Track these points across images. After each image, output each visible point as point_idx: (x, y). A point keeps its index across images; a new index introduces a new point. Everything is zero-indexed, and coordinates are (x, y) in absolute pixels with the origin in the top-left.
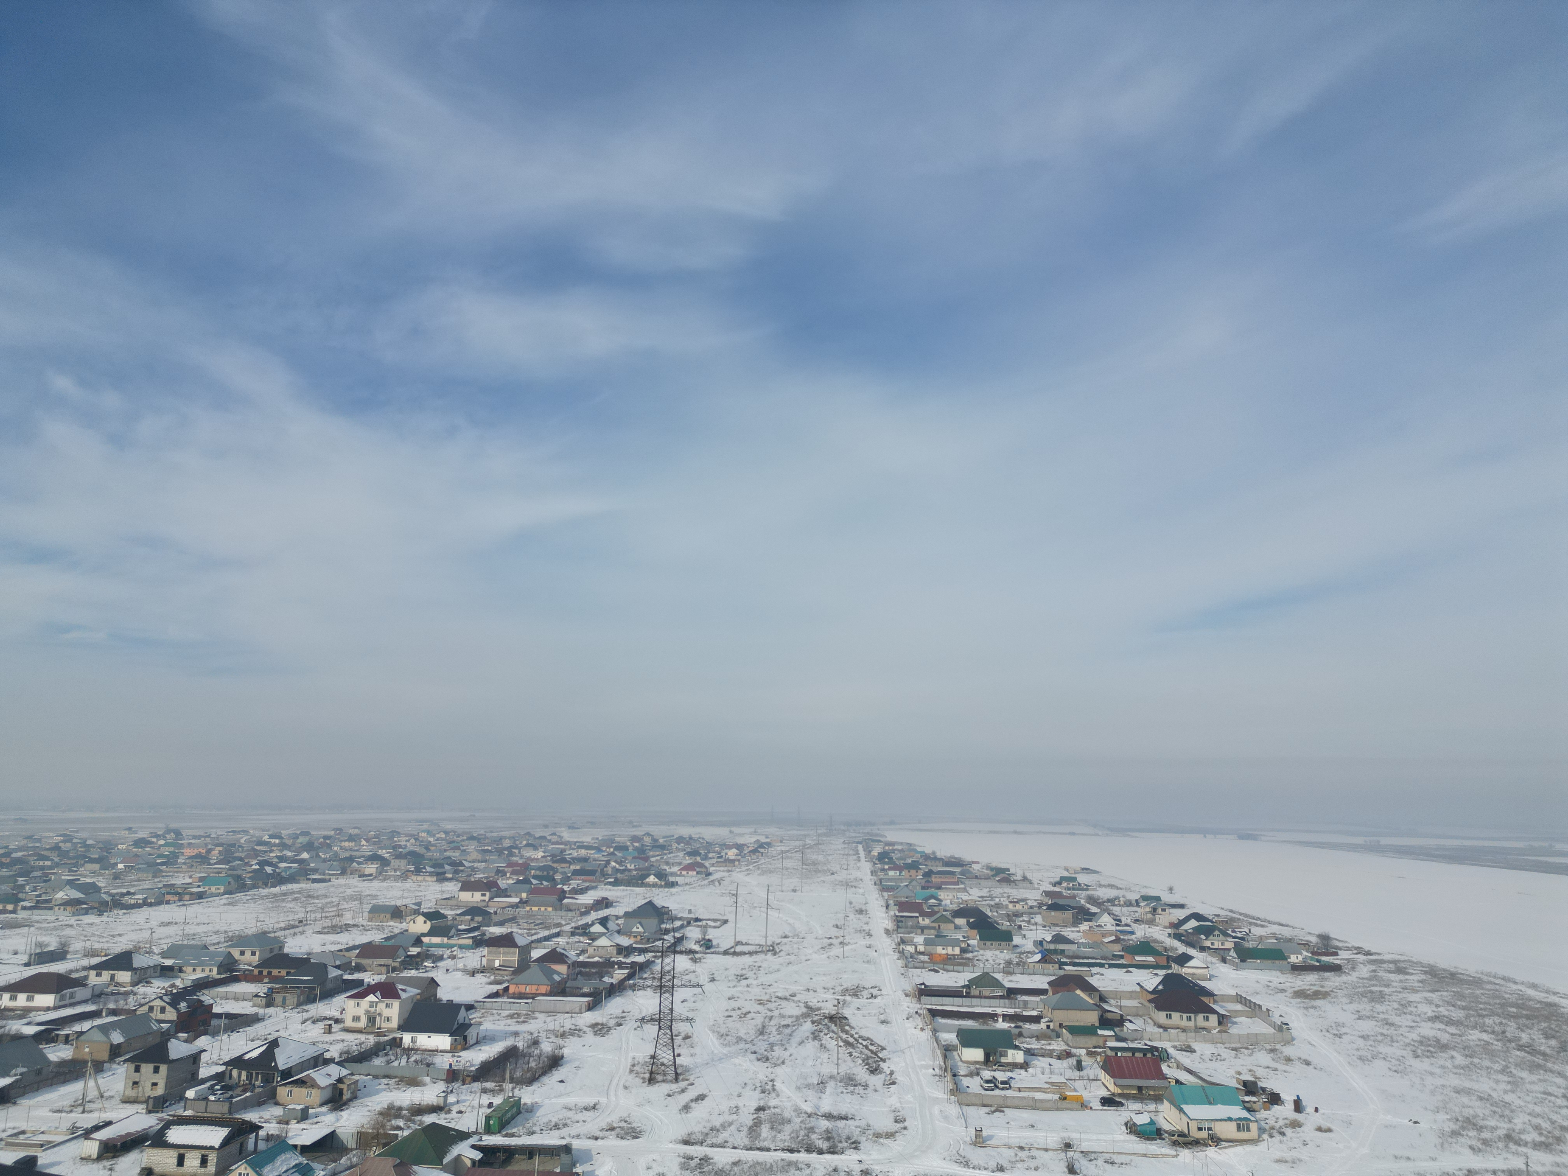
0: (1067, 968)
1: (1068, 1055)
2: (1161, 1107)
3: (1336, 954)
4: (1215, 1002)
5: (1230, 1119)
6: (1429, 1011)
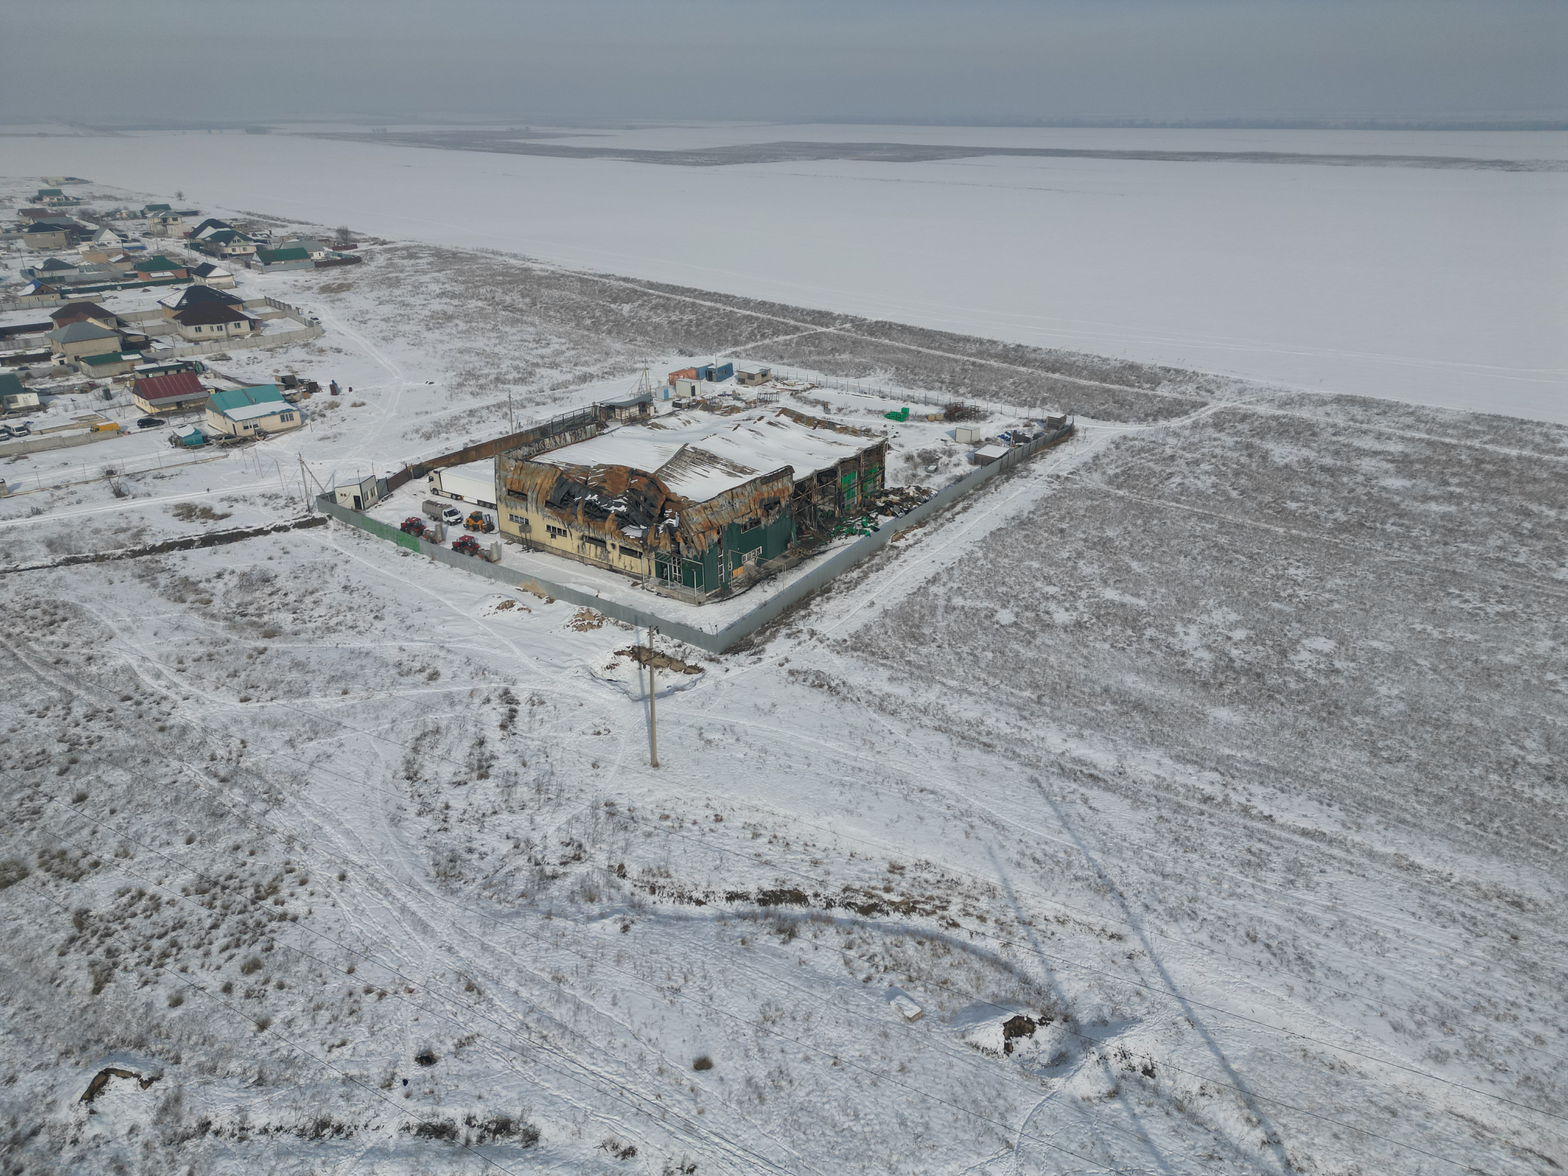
0: (71, 296)
1: (92, 386)
2: (203, 417)
3: (355, 247)
4: (245, 308)
5: (273, 413)
6: (436, 288)
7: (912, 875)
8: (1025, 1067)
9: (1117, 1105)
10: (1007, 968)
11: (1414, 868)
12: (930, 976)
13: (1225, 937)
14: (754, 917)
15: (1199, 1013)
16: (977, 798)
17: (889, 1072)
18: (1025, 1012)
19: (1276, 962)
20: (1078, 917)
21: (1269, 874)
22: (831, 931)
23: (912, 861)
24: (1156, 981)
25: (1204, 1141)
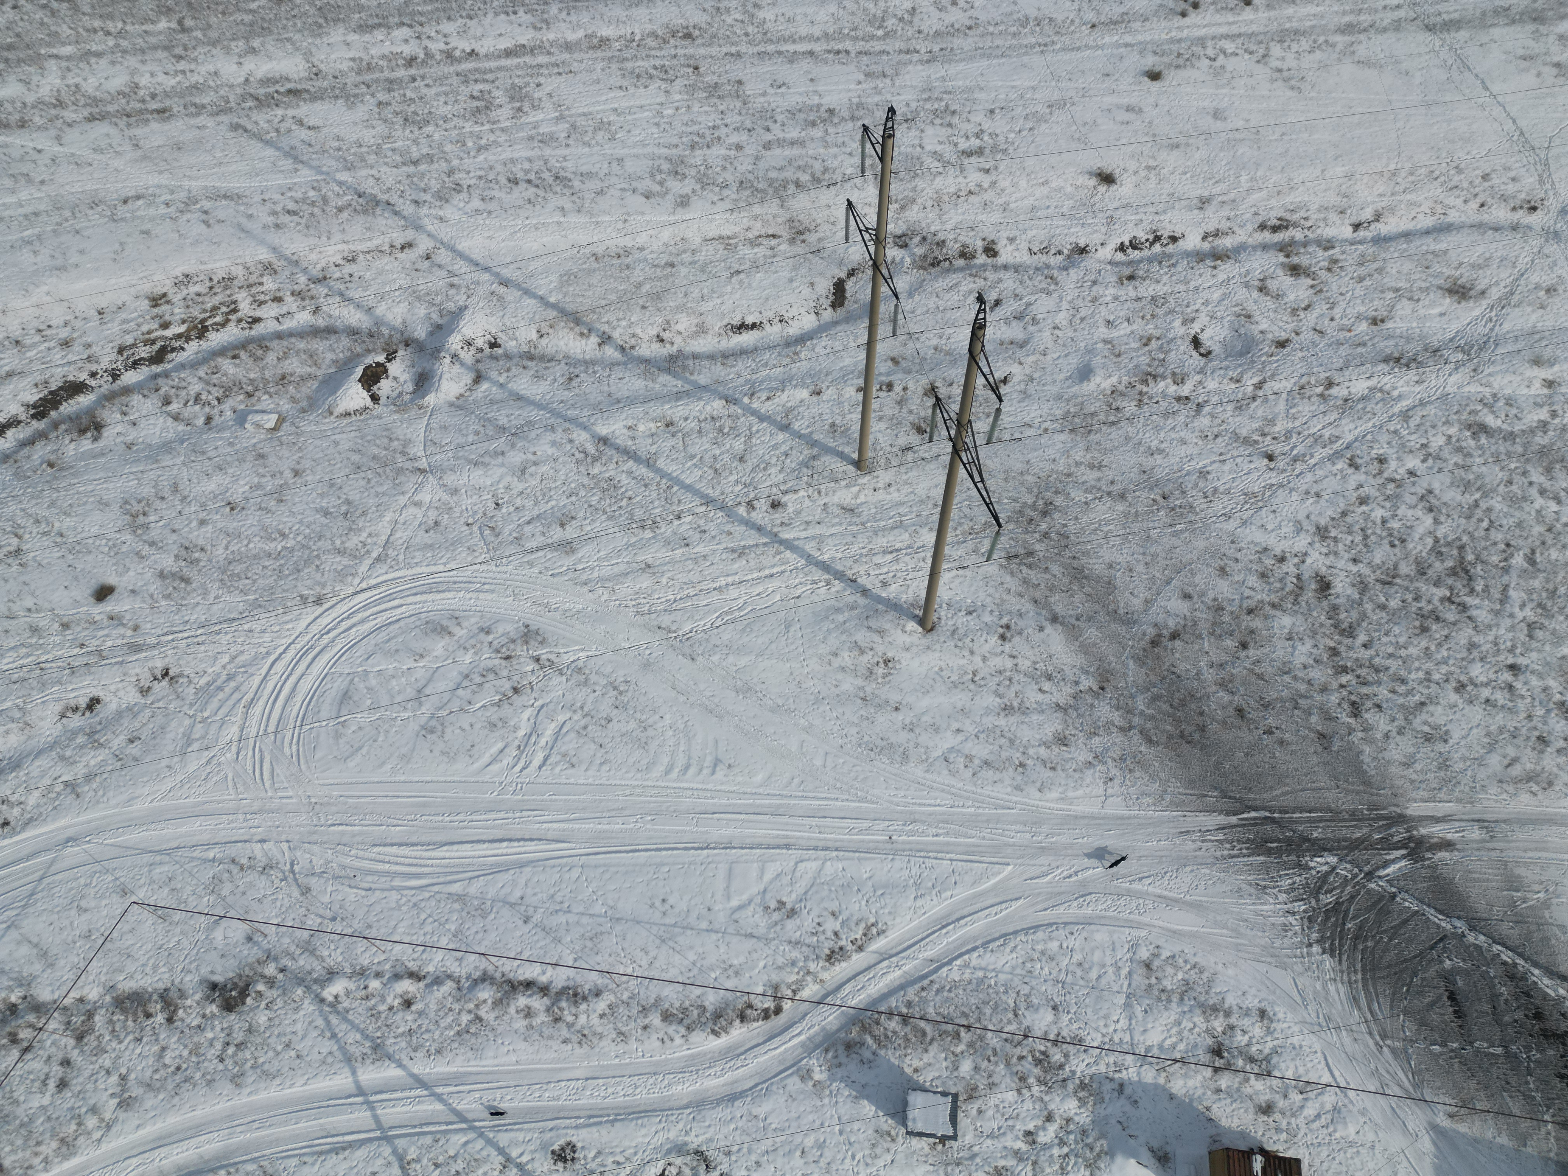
7: (180, 296)
8: (398, 404)
9: (485, 386)
10: (330, 331)
11: (605, 42)
12: (266, 382)
13: (493, 193)
14: (42, 435)
15: (506, 273)
16: (190, 178)
17: (286, 483)
18: (370, 360)
19: (541, 193)
20: (364, 247)
21: (499, 112)
22: (136, 399)
23: (169, 283)
24: (460, 266)
25: (559, 371)
